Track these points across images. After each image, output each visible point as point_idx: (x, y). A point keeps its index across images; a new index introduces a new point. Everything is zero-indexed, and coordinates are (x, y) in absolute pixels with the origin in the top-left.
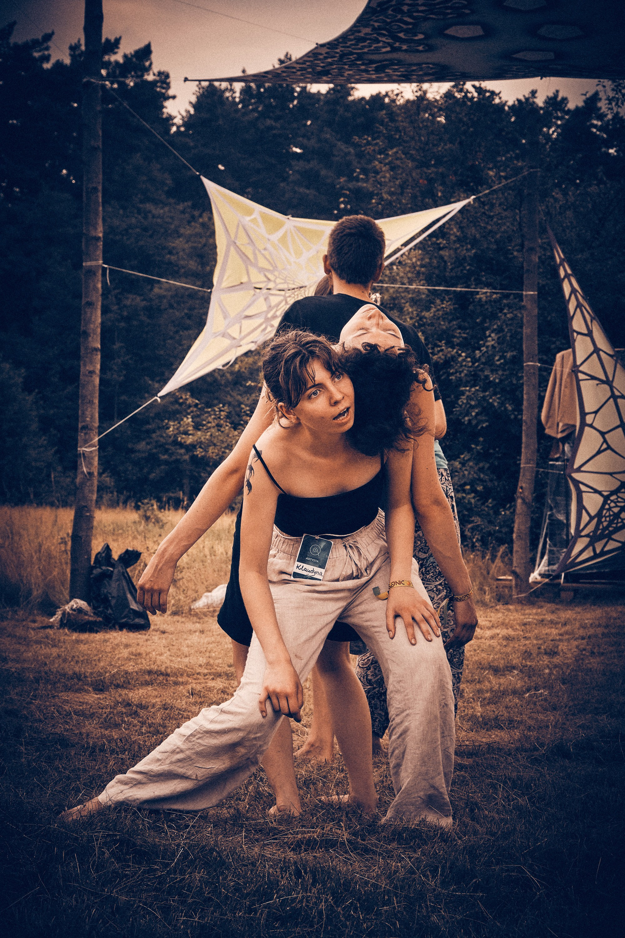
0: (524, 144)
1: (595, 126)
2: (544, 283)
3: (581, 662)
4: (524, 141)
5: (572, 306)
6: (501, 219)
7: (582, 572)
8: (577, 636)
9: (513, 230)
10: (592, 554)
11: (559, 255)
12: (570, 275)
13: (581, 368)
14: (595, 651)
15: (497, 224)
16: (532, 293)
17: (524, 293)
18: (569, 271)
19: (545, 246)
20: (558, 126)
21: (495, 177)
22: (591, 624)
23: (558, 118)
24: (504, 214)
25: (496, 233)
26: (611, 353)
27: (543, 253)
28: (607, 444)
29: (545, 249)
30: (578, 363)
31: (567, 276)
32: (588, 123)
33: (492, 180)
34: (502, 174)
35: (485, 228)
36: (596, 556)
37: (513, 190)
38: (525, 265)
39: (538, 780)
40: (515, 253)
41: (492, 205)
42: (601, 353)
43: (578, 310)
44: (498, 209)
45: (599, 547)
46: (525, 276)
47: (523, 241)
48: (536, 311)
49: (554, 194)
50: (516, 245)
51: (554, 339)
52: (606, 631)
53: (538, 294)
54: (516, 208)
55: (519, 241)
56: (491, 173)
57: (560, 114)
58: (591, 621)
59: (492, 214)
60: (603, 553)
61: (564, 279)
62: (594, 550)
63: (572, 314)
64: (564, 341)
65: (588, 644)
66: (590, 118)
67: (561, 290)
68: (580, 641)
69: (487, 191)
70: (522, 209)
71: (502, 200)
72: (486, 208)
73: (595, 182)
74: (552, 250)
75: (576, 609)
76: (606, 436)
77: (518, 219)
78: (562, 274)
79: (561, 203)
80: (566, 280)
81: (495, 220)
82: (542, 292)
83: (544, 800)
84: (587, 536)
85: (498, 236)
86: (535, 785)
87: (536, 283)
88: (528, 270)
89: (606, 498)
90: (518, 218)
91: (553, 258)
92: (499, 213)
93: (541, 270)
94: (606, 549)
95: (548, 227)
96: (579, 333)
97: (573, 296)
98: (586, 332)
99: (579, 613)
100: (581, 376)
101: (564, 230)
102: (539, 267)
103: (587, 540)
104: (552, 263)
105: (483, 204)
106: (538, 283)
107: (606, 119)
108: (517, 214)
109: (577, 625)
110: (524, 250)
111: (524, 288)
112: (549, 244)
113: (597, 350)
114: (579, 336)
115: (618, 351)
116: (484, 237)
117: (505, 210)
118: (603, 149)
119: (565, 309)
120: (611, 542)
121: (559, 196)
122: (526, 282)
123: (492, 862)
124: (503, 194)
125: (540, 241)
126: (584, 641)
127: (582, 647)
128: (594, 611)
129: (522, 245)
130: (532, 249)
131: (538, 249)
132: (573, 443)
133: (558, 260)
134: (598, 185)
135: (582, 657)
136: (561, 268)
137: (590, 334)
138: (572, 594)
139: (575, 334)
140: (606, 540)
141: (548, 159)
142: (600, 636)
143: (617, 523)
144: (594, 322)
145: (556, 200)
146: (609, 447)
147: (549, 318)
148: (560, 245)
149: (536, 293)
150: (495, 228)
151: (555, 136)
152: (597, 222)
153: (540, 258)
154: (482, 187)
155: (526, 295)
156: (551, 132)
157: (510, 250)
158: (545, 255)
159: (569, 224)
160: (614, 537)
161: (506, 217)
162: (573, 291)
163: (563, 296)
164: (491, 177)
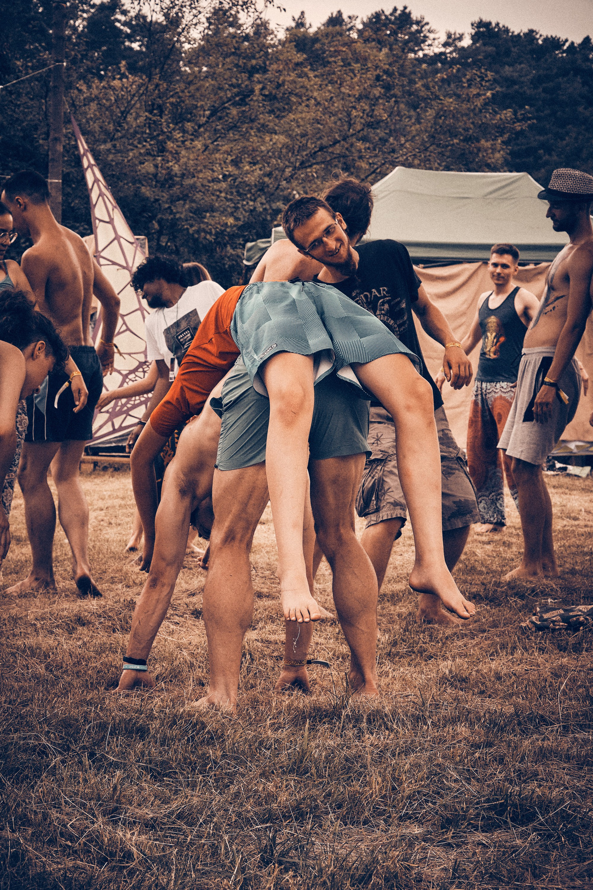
0: (51, 34)
1: (119, 21)
2: (68, 171)
3: (99, 532)
4: (51, 32)
5: (94, 196)
6: (28, 108)
7: (100, 446)
8: (96, 507)
9: (39, 120)
10: (111, 429)
11: (83, 146)
12: (93, 165)
13: (102, 254)
14: (113, 522)
15: (24, 113)
16: (57, 181)
17: (49, 181)
18: (92, 162)
19: (70, 135)
20: (84, 19)
21: (22, 66)
22: (109, 496)
23: (83, 11)
24: (30, 103)
25: (23, 122)
26: (132, 240)
27: (67, 142)
28: (127, 326)
29: (69, 139)
30: (100, 249)
31: (90, 166)
32: (112, 18)
33: (19, 70)
34: (30, 64)
35: (12, 115)
36: (114, 431)
37: (39, 81)
38: (50, 153)
39: (56, 649)
40: (41, 142)
41: (19, 95)
42: (121, 240)
43: (100, 198)
44: (24, 99)
45: (117, 422)
46: (50, 164)
47: (48, 130)
48: (60, 199)
49: (78, 85)
50: (42, 134)
51: (78, 225)
52: (123, 502)
53: (63, 183)
54: (42, 98)
55: (45, 130)
56: (18, 63)
57: (85, 8)
58: (109, 493)
59: (19, 103)
60: (121, 428)
61: (87, 169)
62: (113, 425)
63: (94, 203)
64: (86, 227)
65: (106, 516)
66: (113, 13)
67: (84, 178)
68: (99, 512)
69: (15, 82)
70: (48, 99)
71: (28, 89)
72: (13, 97)
73: (119, 76)
74: (76, 141)
75: (96, 480)
76: (125, 318)
77: (44, 109)
78: (85, 164)
79: (85, 95)
80: (89, 170)
81: (21, 109)
82: (66, 179)
83: (62, 667)
84: (107, 412)
85: (24, 124)
86: (53, 653)
87: (61, 172)
88: (53, 160)
89: (126, 376)
90: (44, 107)
91: (76, 147)
92: (26, 103)
93: (66, 159)
94: (123, 425)
95: (72, 117)
96: (101, 221)
97: (96, 185)
98: (107, 219)
99: (98, 485)
100: (102, 261)
101: (87, 122)
102: (64, 156)
103: (107, 416)
104: (76, 153)
105: (11, 93)
106: (63, 171)
107: (130, 15)
108: (43, 103)
109: (96, 497)
110: (49, 140)
111: (49, 175)
112: (73, 134)
113: (117, 238)
114: (101, 223)
115: (137, 239)
116: (11, 124)
117: (32, 99)
118: (127, 43)
119: (88, 197)
120: (128, 417)
121: (84, 88)
122: (50, 170)
123: (11, 730)
124: (30, 84)
125: (64, 131)
126: (102, 513)
127: (100, 518)
128: (112, 482)
129: (48, 134)
130: (56, 139)
131: (63, 139)
132: (94, 324)
133: (82, 151)
134: (120, 79)
135: (100, 527)
136: (85, 158)
137: (111, 222)
138: (92, 466)
139: (97, 221)
140: (124, 416)
141: (73, 53)
142: (117, 507)
143: (135, 400)
144: (115, 210)
145: (80, 91)
146: (128, 329)
147: (72, 205)
148: (83, 134)
149: (61, 181)
150: (21, 117)
151: (80, 29)
152: (120, 115)
153: (64, 147)
154: (9, 76)
155: (51, 183)
156: (77, 24)
157: (36, 138)
158: (69, 144)
159: (92, 116)
160: (131, 413)
161: (32, 107)
162: (96, 181)
163: (86, 184)
164: (18, 67)
